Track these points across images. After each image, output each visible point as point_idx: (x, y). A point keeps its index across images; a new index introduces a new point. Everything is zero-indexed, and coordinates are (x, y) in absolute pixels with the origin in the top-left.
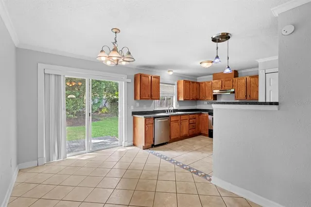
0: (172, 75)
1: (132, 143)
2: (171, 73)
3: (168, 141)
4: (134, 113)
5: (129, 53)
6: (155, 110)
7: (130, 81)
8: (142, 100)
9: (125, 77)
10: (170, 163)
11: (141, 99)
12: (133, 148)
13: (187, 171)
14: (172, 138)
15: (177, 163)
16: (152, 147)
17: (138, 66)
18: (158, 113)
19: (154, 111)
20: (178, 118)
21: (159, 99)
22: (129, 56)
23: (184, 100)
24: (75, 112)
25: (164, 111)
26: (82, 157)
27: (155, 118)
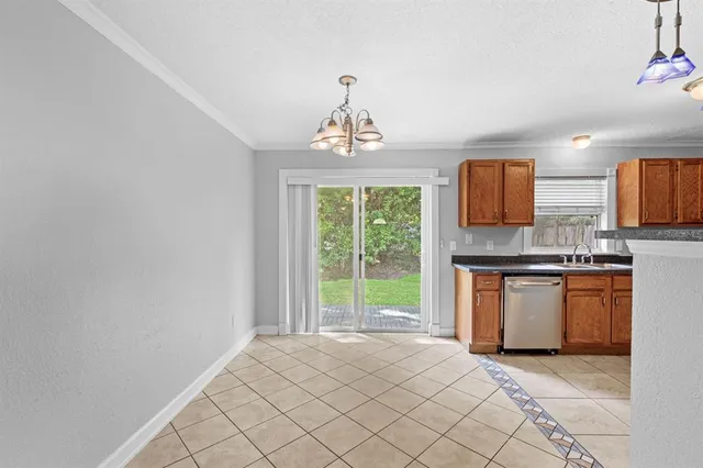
0: (589, 147)
1: (453, 330)
2: (583, 144)
3: (559, 347)
4: (457, 260)
5: (369, 122)
6: (526, 252)
7: (445, 181)
8: (472, 228)
9: (432, 173)
10: (518, 409)
11: (469, 224)
12: (452, 343)
13: (553, 450)
14: (573, 340)
15: (543, 414)
16: (499, 353)
17: (468, 143)
18: (536, 263)
19: (521, 257)
20: (605, 282)
21: (531, 224)
22: (368, 129)
23: (641, 224)
24: (377, 251)
25: (557, 259)
26: (344, 337)
27: (509, 275)
